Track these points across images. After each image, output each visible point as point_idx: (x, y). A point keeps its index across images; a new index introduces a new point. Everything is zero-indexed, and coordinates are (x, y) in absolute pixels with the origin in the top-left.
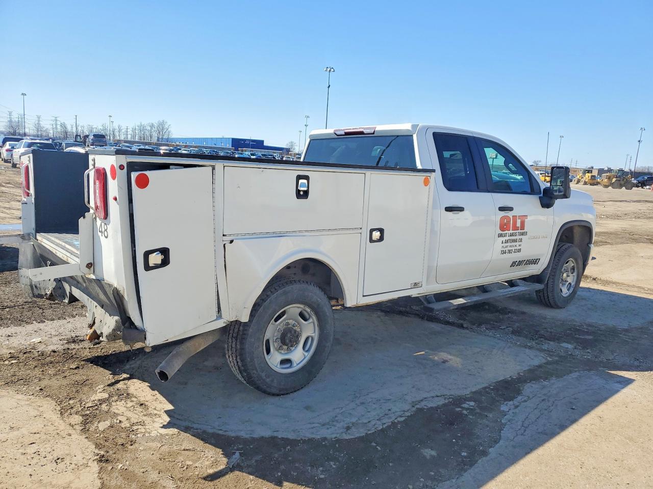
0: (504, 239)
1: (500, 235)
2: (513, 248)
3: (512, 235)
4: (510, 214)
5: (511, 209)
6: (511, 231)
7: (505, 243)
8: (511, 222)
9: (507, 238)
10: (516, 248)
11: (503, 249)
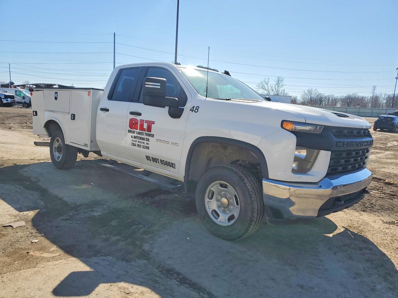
0: (133, 135)
1: (129, 131)
2: (142, 144)
3: (139, 133)
4: (139, 118)
5: (139, 114)
6: (138, 131)
7: (134, 138)
8: (139, 124)
9: (136, 135)
10: (144, 145)
11: (133, 142)
